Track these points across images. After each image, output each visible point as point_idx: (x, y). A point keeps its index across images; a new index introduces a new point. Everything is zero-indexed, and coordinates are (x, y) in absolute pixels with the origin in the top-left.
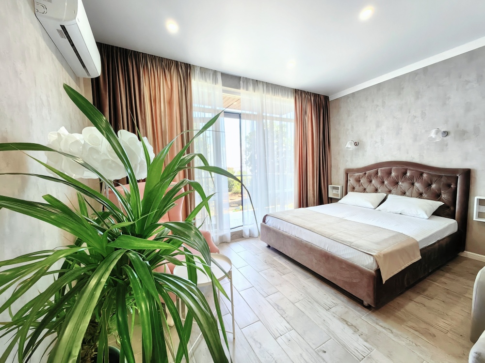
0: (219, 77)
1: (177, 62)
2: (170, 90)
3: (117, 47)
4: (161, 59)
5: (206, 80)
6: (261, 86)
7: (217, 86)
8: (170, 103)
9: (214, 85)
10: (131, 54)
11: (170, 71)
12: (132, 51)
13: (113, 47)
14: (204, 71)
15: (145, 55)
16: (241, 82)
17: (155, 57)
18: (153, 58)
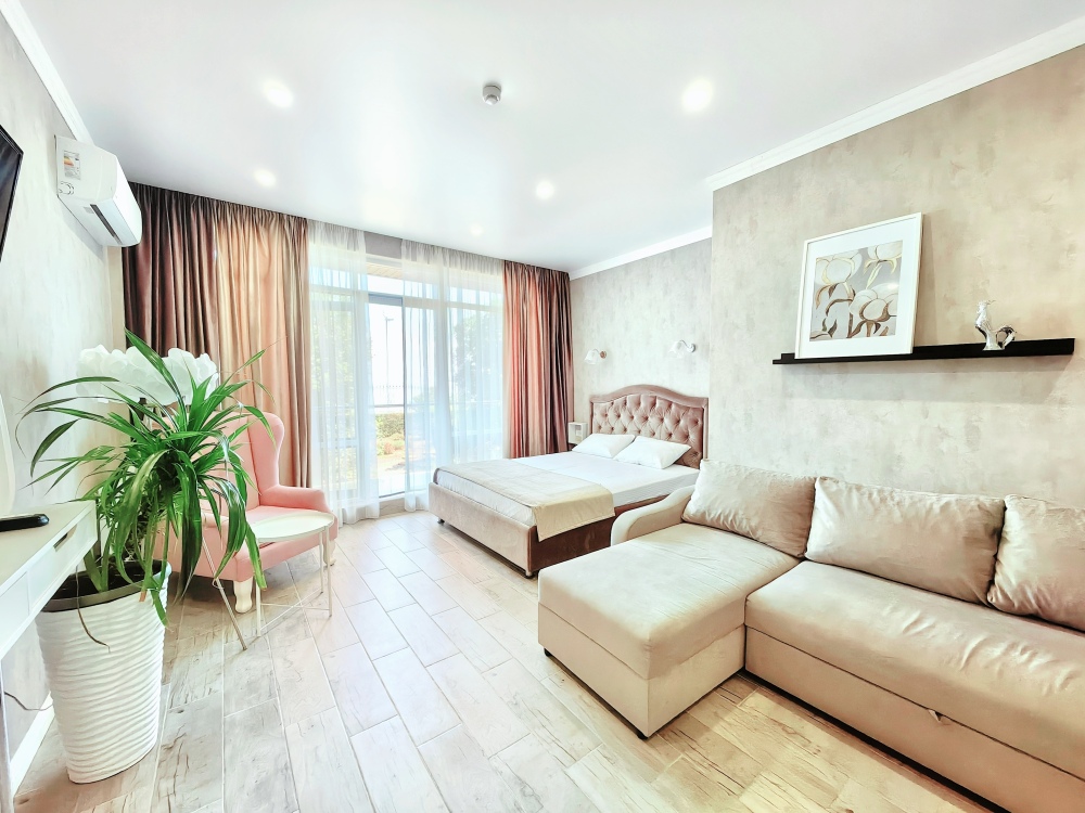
0: (361, 239)
1: (280, 215)
2: (267, 261)
3: (171, 191)
4: (252, 211)
5: (335, 243)
6: (439, 255)
7: (357, 252)
8: (267, 280)
9: (351, 251)
10: (197, 201)
11: (267, 228)
12: (198, 197)
13: (163, 190)
14: (332, 229)
15: (222, 204)
16: (404, 248)
17: (240, 207)
18: (237, 208)
